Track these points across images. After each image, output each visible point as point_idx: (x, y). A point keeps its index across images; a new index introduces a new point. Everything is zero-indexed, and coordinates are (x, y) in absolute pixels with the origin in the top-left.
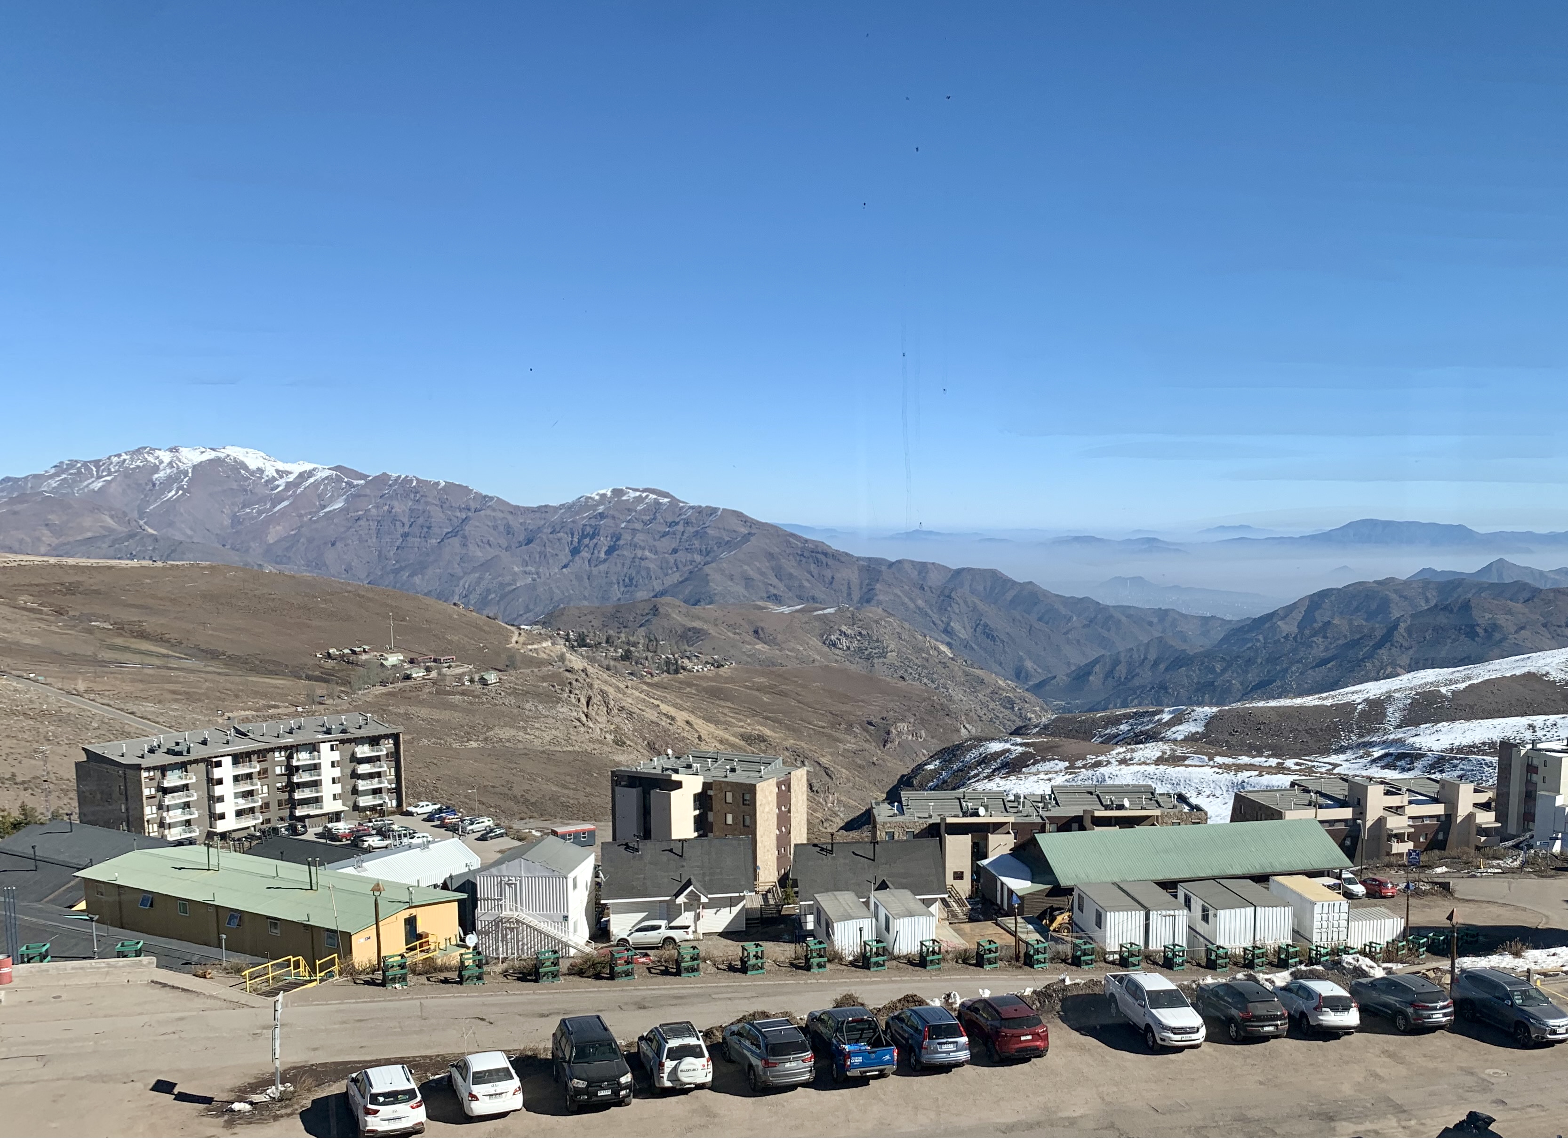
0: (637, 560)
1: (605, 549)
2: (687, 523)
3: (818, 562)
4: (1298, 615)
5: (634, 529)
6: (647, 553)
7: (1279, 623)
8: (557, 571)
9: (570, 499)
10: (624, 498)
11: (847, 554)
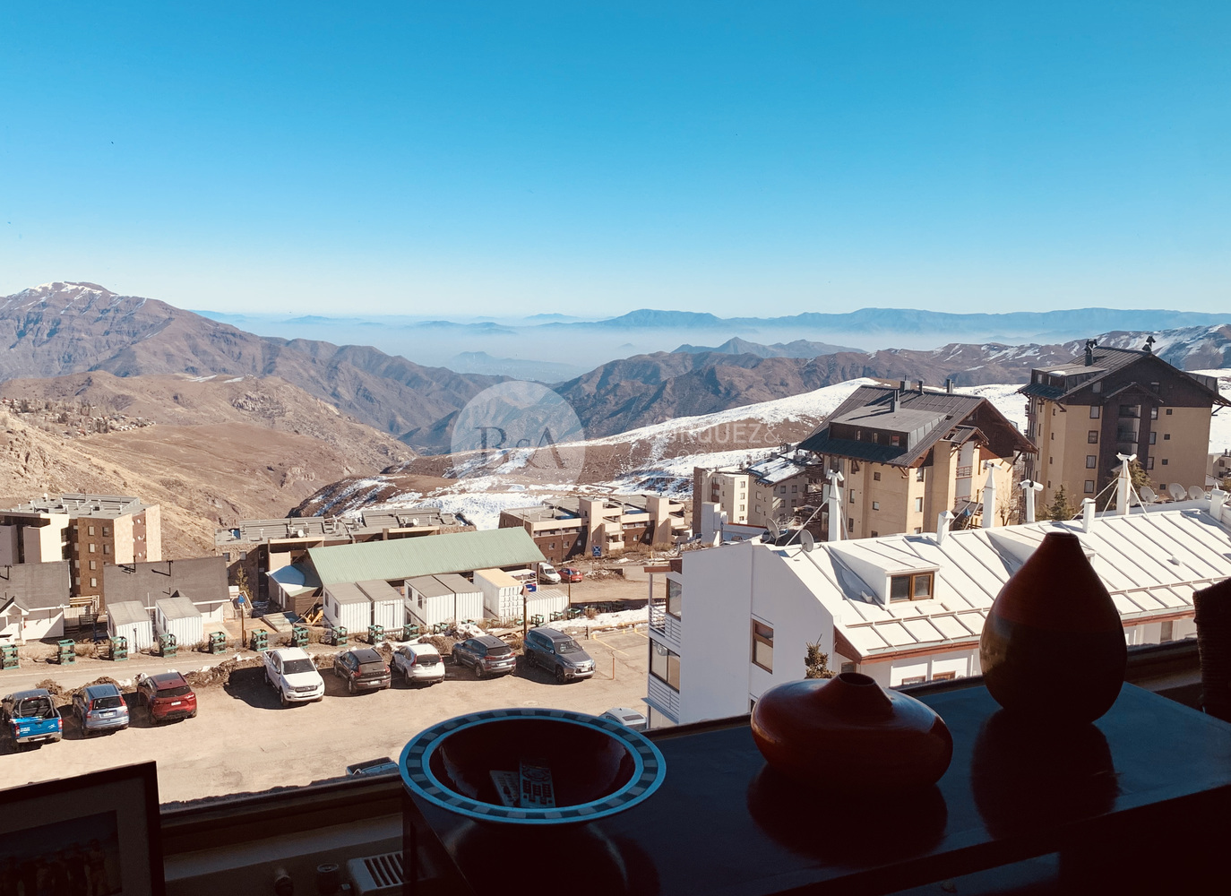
0: (75, 341)
1: (47, 332)
2: (117, 310)
3: (227, 341)
4: (597, 379)
5: (72, 316)
6: (83, 335)
7: (584, 385)
8: (5, 350)
9: (16, 291)
10: (63, 290)
11: (252, 335)
